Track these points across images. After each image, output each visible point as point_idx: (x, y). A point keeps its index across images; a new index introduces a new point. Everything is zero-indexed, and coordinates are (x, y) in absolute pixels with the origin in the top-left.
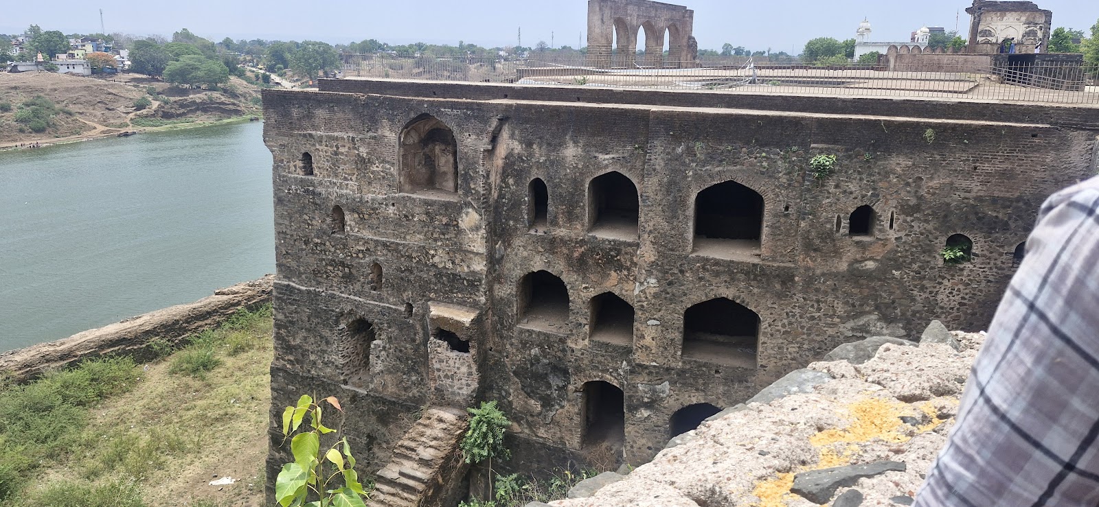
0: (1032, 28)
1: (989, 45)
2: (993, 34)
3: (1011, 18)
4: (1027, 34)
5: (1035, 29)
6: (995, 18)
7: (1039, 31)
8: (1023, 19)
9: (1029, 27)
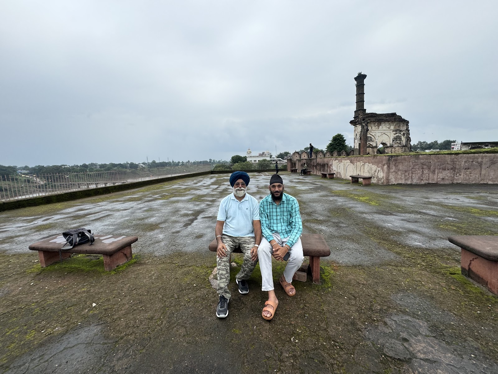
0: (398, 134)
1: (370, 148)
2: (373, 140)
3: (384, 127)
4: (395, 139)
5: (400, 135)
6: (374, 128)
7: (402, 136)
8: (392, 127)
9: (396, 133)
